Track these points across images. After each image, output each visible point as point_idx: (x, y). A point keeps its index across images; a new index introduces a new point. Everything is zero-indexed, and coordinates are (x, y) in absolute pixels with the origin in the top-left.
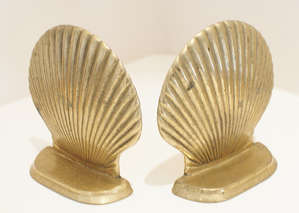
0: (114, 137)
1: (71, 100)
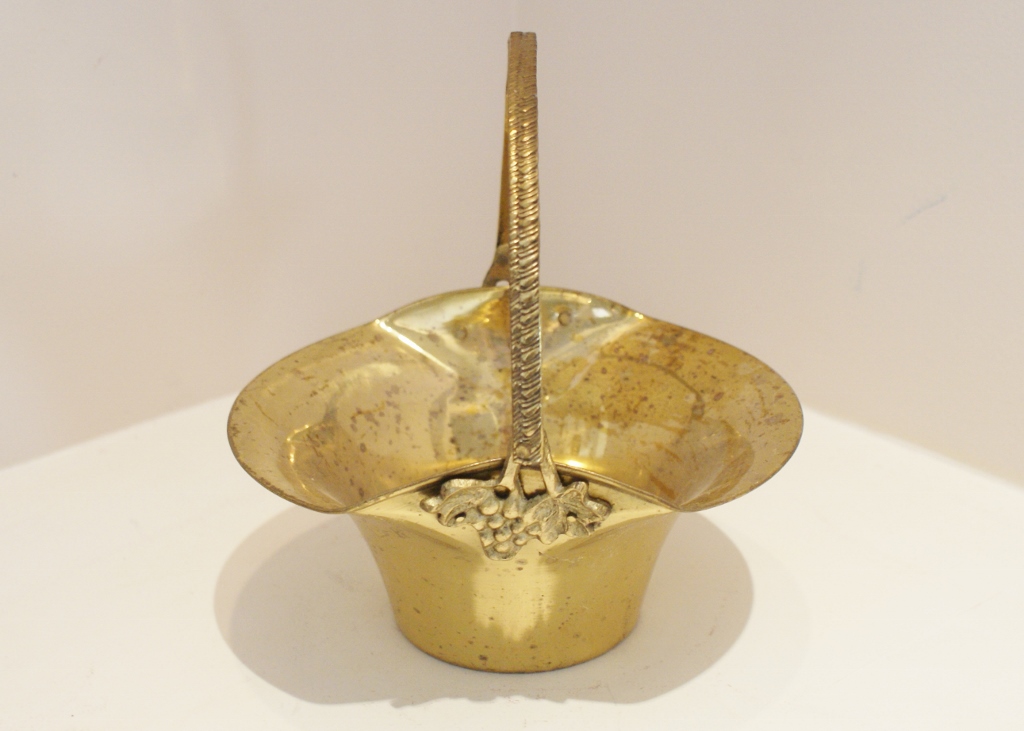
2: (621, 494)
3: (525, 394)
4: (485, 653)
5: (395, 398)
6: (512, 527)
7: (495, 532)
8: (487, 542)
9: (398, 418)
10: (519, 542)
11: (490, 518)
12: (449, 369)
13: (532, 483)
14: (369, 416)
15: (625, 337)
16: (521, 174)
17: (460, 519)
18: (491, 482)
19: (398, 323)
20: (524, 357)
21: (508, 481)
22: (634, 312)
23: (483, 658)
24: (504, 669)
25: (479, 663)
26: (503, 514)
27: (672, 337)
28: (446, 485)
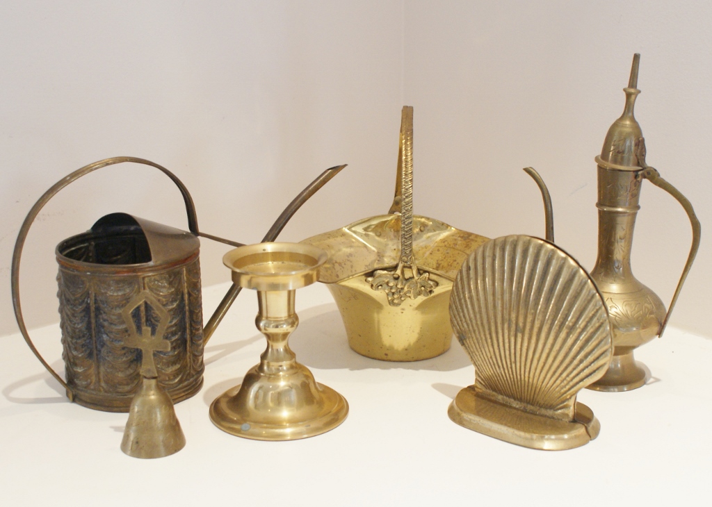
0: (574, 369)
1: (521, 324)
2: (442, 278)
3: (406, 237)
4: (387, 352)
5: (351, 258)
6: (400, 292)
7: (393, 294)
8: (390, 298)
9: (352, 267)
10: (403, 299)
11: (391, 288)
12: (373, 249)
13: (408, 274)
14: (340, 264)
15: (447, 237)
16: (406, 156)
17: (380, 287)
18: (393, 273)
19: (353, 229)
20: (406, 223)
21: (399, 272)
22: (451, 227)
23: (386, 355)
24: (395, 359)
25: (384, 357)
26: (396, 286)
27: (467, 237)
28: (375, 272)
